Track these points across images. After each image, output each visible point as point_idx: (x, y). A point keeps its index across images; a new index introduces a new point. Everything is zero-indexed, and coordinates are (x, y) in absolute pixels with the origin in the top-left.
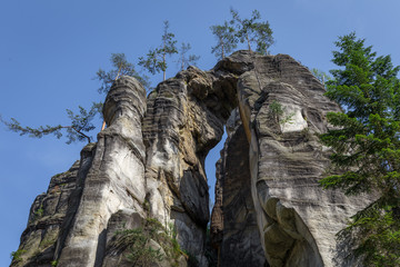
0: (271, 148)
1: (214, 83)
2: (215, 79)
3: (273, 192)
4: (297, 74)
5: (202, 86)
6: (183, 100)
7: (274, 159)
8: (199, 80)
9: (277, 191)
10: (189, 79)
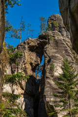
0: (49, 83)
1: (38, 44)
2: (38, 42)
3: (48, 99)
4: (63, 49)
5: (33, 46)
6: (26, 54)
7: (49, 87)
8: (32, 44)
9: (49, 99)
10: (28, 44)
